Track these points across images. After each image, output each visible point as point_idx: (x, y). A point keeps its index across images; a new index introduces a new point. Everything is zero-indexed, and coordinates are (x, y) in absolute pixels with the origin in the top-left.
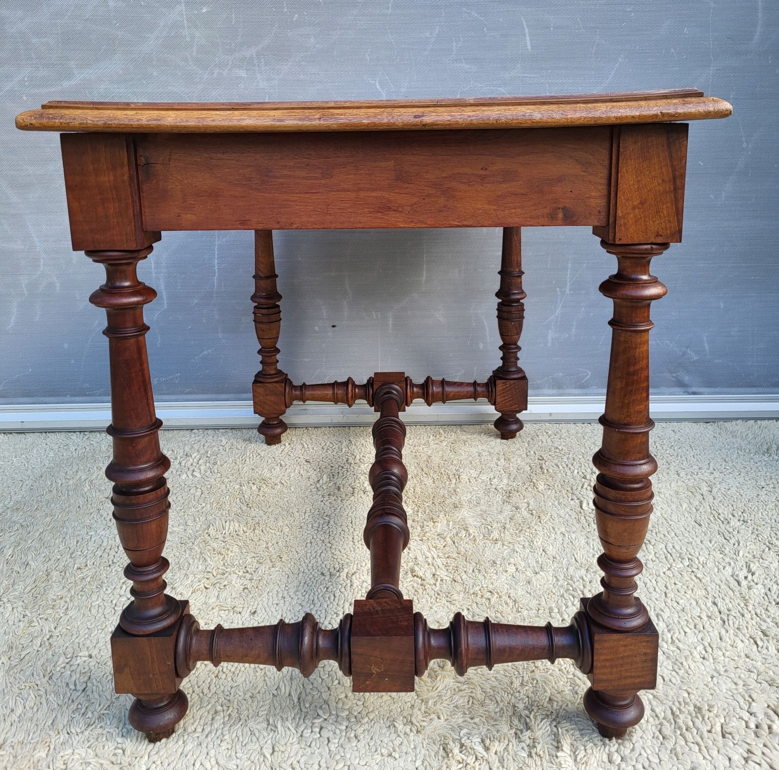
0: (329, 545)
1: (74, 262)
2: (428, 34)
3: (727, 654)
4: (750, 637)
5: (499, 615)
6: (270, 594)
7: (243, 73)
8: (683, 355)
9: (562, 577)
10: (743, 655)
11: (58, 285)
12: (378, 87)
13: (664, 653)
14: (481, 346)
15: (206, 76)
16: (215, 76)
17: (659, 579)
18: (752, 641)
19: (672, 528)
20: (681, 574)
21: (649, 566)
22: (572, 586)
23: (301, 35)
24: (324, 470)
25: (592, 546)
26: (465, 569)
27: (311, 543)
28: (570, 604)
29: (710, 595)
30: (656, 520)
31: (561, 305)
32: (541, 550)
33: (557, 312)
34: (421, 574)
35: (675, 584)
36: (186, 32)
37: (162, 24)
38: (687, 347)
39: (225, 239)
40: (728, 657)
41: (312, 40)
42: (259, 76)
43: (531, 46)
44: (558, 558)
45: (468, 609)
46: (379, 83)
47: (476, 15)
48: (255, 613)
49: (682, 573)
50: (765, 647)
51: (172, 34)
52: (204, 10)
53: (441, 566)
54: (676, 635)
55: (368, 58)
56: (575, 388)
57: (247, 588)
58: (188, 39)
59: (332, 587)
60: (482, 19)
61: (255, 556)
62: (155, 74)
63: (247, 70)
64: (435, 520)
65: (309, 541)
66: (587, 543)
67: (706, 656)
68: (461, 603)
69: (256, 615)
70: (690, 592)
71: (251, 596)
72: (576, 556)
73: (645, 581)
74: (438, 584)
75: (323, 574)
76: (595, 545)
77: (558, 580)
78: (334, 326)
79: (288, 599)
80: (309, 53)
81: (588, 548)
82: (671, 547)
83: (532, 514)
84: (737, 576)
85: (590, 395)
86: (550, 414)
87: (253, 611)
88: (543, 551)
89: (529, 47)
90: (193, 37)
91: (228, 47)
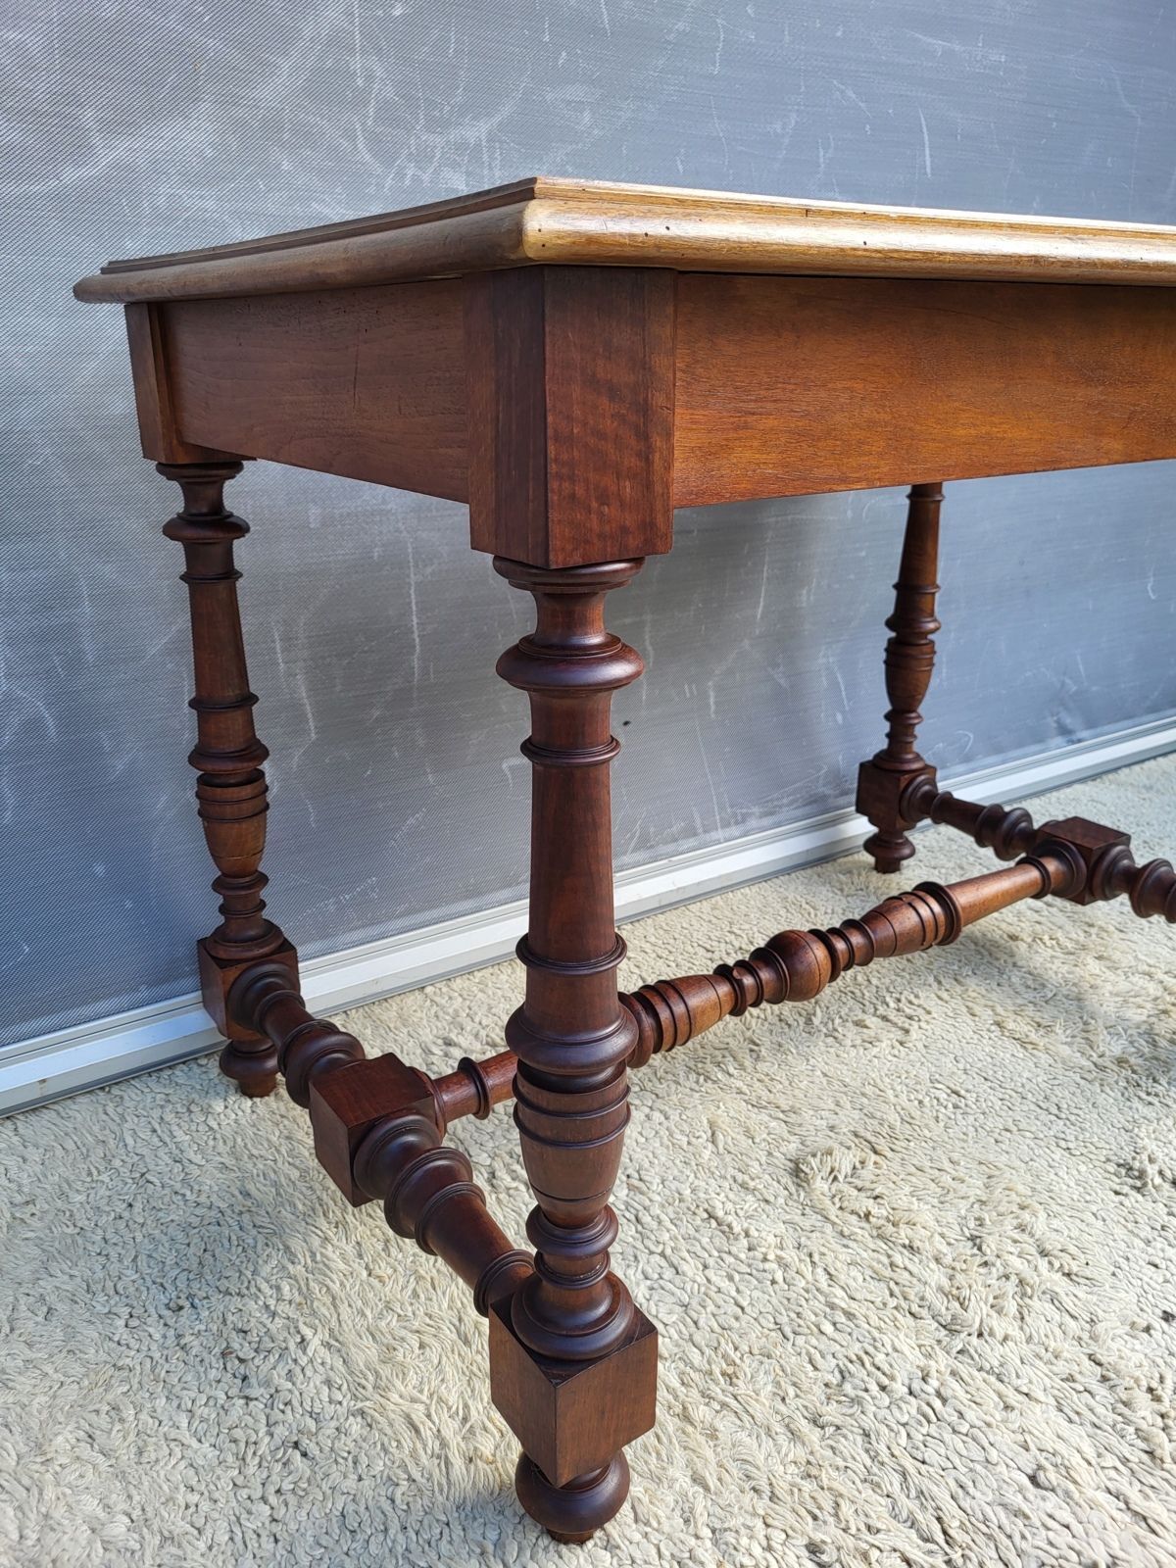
1: (90, 658)
2: (778, 127)
11: (50, 722)
23: (569, 102)
36: (357, 63)
37: (307, 32)
38: (1064, 674)
39: (429, 570)
41: (587, 117)
43: (932, 169)
47: (854, 96)
51: (329, 64)
52: (397, 12)
55: (680, 167)
58: (360, 82)
60: (862, 105)
62: (286, 166)
63: (468, 174)
78: (626, 723)
80: (580, 146)
89: (928, 170)
90: (370, 78)
91: (437, 113)
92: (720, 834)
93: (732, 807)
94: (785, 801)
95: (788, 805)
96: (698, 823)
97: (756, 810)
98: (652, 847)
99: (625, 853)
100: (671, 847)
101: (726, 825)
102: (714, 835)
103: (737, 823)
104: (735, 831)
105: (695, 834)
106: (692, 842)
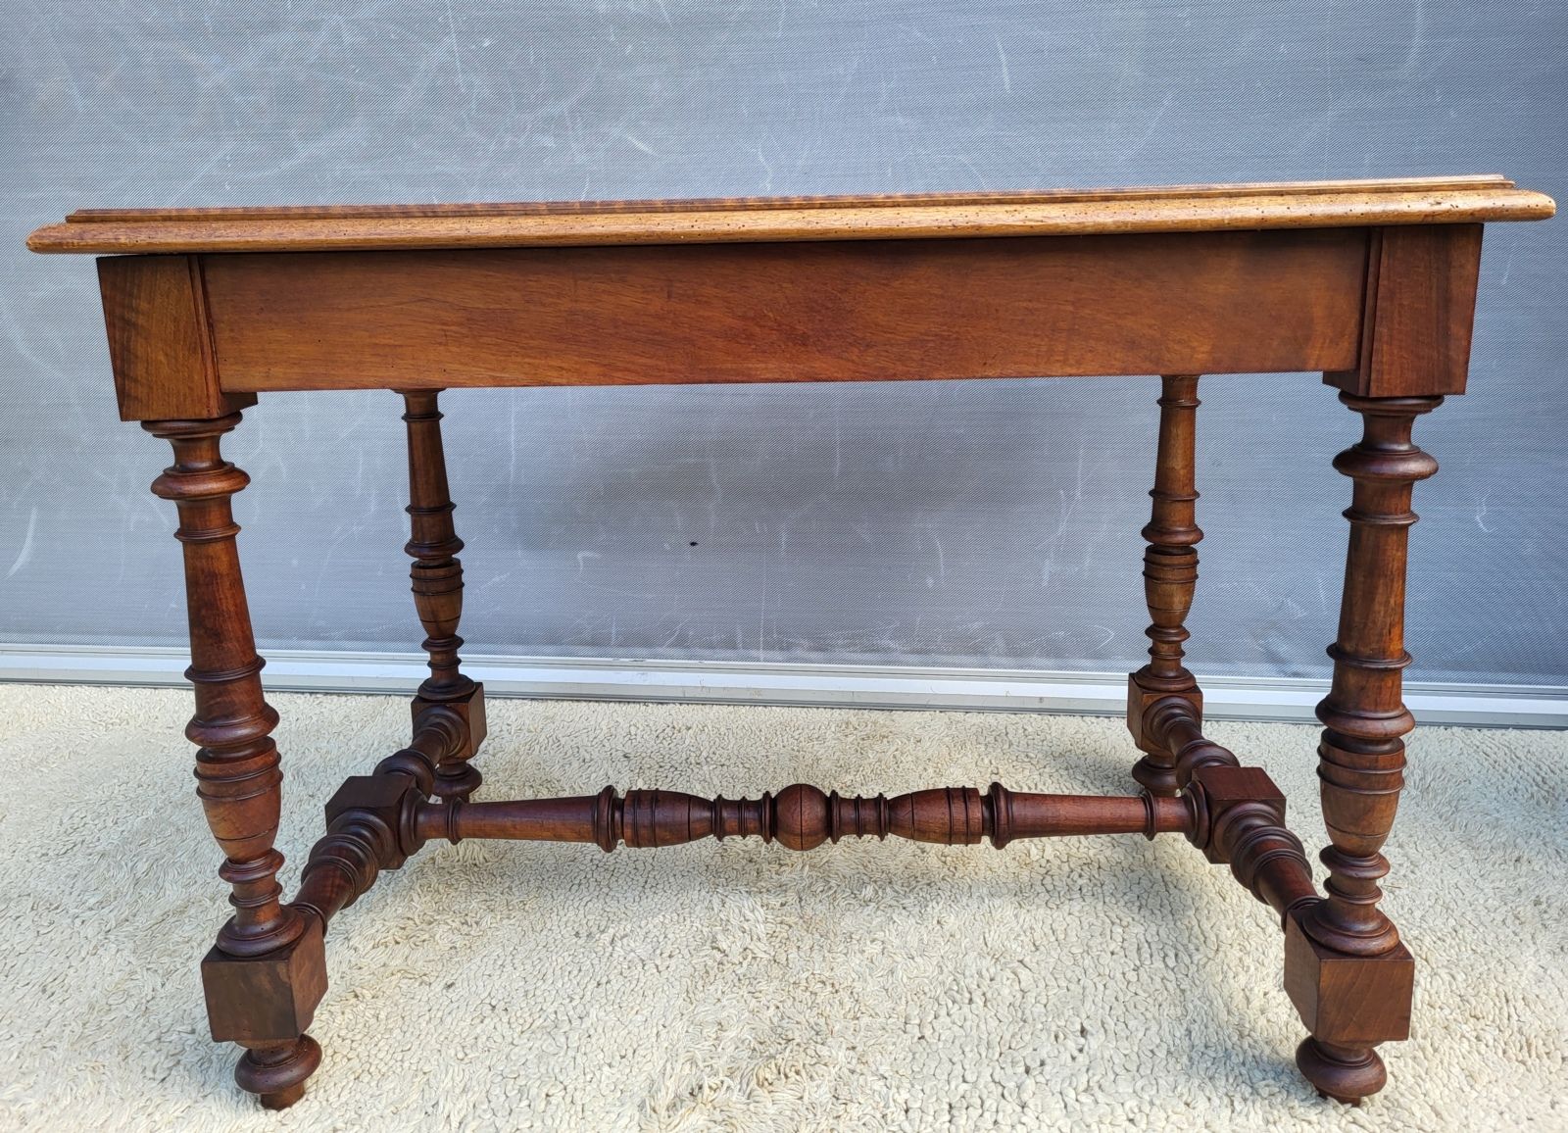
0: (606, 890)
3: (1174, 1118)
4: (1227, 1095)
5: (822, 1021)
6: (485, 960)
7: (549, 142)
8: (1280, 608)
9: (951, 968)
10: (1200, 1122)
12: (761, 158)
13: (1066, 1107)
14: (930, 582)
15: (492, 148)
16: (506, 146)
17: (1111, 984)
18: (1226, 1100)
19: (1171, 900)
20: (1152, 979)
21: (1101, 961)
22: (958, 984)
23: (641, 78)
24: (647, 771)
25: (1021, 921)
26: (799, 944)
27: (580, 885)
28: (943, 1012)
29: (1188, 1018)
30: (1150, 885)
31: (1066, 518)
32: (935, 922)
33: (1060, 530)
34: (724, 946)
35: (1136, 994)
36: (460, 79)
37: (422, 67)
38: (1287, 596)
40: (1173, 1123)
41: (656, 86)
42: (573, 145)
43: (1011, 84)
44: (958, 937)
45: (778, 1008)
46: (763, 152)
47: (919, 34)
48: (450, 986)
49: (1153, 976)
50: (1244, 1113)
51: (440, 83)
53: (762, 936)
54: (1096, 1078)
56: (1085, 657)
57: (456, 948)
58: (463, 90)
59: (581, 956)
60: (929, 41)
61: (488, 898)
62: (415, 146)
63: (556, 136)
64: (781, 862)
65: (577, 882)
66: (1016, 916)
67: (1138, 1117)
68: (769, 997)
69: (451, 990)
70: (1154, 1010)
71: (457, 959)
72: (987, 935)
73: (1086, 984)
74: (745, 964)
75: (577, 935)
76: (1027, 919)
77: (942, 972)
78: (693, 544)
79: (509, 968)
80: (652, 106)
81: (1014, 924)
82: (1154, 933)
83: (945, 863)
84: (1251, 990)
85: (1111, 669)
86: (1041, 699)
87: (449, 983)
88: (938, 922)
89: (1008, 88)
90: (470, 86)
91: (525, 101)
92: (761, 654)
93: (779, 633)
94: (840, 642)
95: (843, 646)
96: (739, 638)
97: (805, 643)
98: (688, 647)
99: (661, 646)
100: (707, 652)
101: (769, 646)
102: (754, 653)
103: (781, 649)
104: (777, 654)
105: (734, 647)
106: (730, 653)
